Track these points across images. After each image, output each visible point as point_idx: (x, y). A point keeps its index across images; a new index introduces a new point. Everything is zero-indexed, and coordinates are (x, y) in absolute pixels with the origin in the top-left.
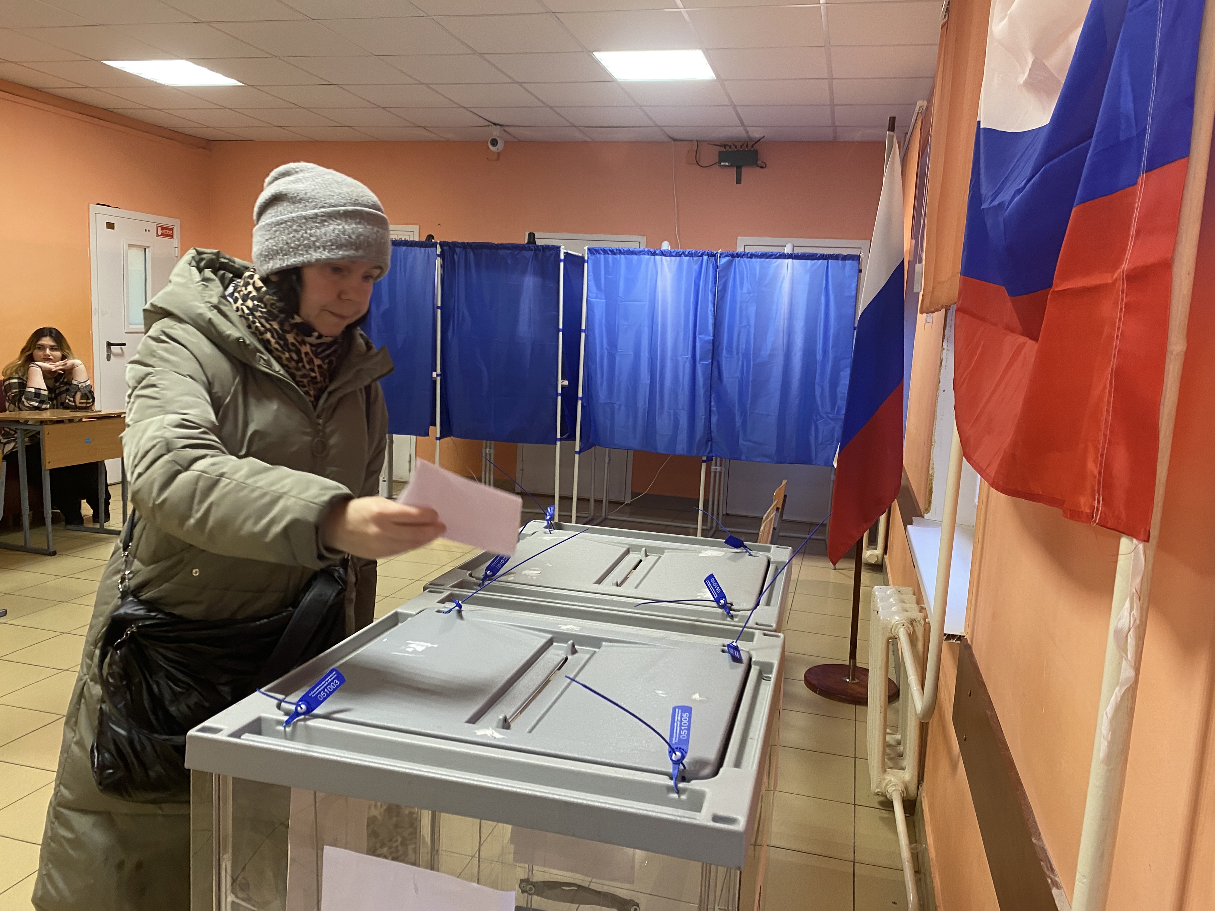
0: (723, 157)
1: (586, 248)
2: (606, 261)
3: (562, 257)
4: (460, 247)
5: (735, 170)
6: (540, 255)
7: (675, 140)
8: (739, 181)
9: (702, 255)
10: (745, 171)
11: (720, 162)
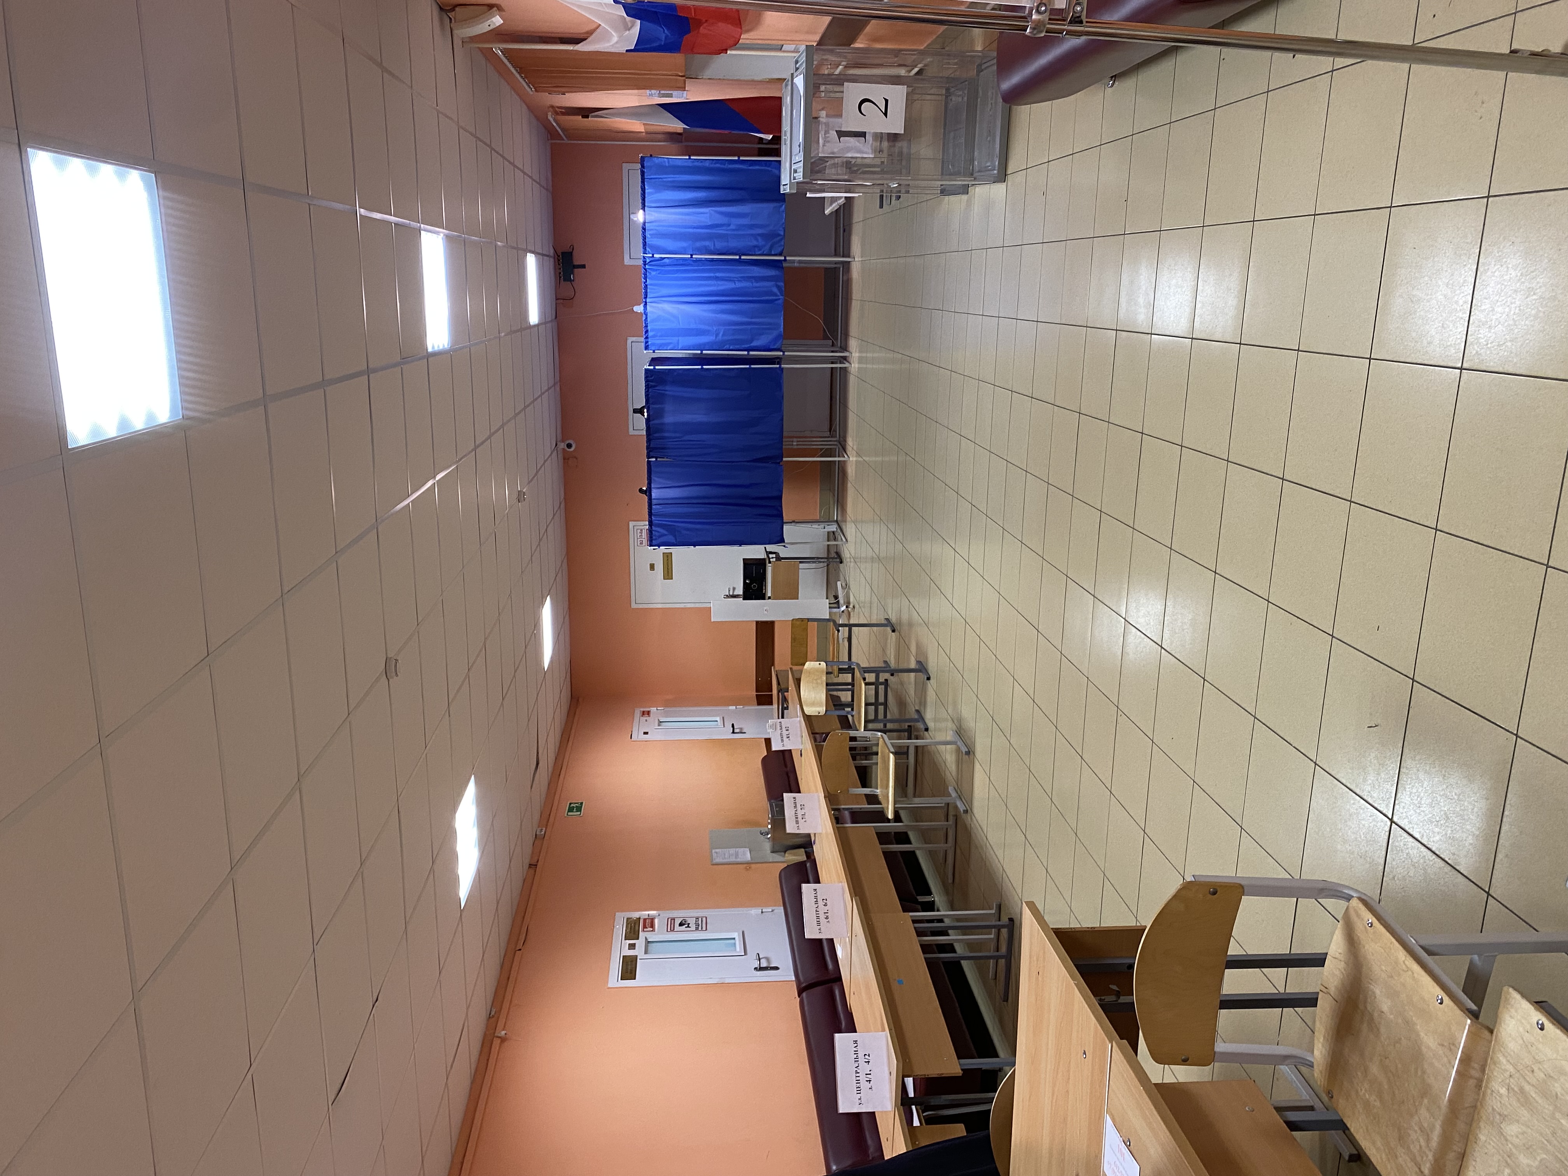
0: (567, 279)
1: (645, 352)
2: (654, 336)
3: (652, 367)
4: (650, 444)
5: (576, 270)
6: (651, 383)
7: (556, 317)
8: (583, 266)
9: (645, 269)
10: (576, 263)
11: (571, 280)
